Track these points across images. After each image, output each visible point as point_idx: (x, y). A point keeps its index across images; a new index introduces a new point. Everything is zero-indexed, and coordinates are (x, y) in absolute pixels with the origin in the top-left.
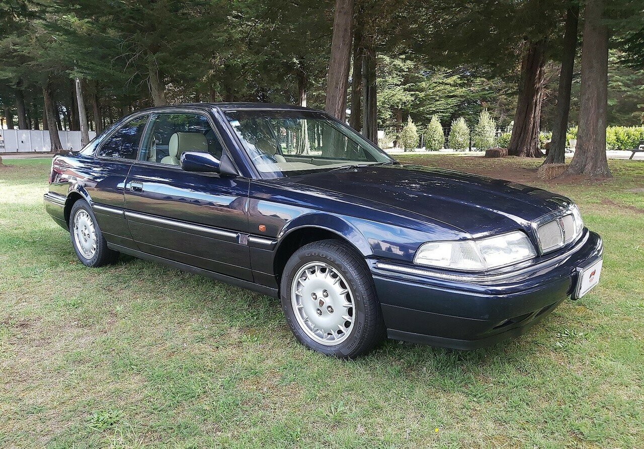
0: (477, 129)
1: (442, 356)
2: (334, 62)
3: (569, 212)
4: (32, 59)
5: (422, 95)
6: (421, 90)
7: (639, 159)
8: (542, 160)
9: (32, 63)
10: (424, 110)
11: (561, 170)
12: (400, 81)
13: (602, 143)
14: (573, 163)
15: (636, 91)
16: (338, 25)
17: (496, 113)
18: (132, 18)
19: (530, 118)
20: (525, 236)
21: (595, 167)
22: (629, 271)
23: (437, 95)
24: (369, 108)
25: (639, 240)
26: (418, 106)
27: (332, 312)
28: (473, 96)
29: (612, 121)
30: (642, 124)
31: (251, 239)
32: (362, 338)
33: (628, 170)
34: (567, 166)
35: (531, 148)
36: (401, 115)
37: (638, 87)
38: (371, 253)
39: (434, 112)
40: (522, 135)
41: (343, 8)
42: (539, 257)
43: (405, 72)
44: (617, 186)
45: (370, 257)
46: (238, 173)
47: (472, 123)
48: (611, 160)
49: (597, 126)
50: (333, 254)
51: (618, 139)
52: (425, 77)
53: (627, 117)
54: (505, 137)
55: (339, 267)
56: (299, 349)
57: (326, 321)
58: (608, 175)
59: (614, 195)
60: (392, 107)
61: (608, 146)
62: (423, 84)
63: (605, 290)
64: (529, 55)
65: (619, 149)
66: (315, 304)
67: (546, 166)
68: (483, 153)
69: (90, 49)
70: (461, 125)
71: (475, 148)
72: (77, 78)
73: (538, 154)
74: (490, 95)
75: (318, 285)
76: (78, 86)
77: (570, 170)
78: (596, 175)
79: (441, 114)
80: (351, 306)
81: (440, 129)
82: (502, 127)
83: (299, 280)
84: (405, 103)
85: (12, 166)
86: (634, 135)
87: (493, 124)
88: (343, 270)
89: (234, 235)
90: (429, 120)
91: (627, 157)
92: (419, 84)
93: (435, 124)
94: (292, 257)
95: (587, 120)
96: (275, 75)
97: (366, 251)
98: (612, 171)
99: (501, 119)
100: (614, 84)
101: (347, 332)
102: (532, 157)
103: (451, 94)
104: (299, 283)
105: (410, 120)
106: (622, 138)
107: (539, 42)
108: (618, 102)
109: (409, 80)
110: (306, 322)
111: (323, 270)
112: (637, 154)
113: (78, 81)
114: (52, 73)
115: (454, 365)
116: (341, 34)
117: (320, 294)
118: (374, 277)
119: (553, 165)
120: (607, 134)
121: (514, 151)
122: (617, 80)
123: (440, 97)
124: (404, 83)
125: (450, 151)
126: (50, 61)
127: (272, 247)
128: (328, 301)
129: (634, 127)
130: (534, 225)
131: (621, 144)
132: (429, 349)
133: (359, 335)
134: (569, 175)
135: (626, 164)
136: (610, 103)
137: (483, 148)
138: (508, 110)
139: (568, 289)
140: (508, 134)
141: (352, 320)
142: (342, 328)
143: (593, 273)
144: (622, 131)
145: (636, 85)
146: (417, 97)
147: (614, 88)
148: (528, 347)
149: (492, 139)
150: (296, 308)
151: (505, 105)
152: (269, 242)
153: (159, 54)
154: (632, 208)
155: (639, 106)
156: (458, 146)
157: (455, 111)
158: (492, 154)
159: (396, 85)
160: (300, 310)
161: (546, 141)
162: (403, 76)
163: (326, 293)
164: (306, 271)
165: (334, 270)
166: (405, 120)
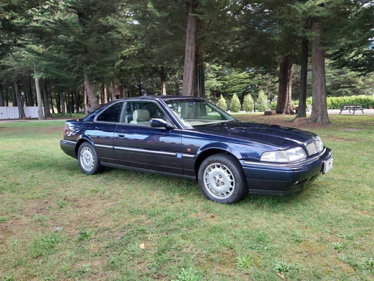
0: (258, 100)
1: (271, 201)
2: (186, 69)
3: (317, 139)
4: (9, 67)
5: (227, 82)
6: (226, 80)
7: (344, 114)
8: (294, 116)
9: (9, 69)
10: (228, 90)
11: (305, 121)
12: (215, 75)
13: (325, 107)
14: (311, 117)
15: (339, 78)
16: (188, 51)
17: (266, 91)
18: (75, 46)
19: (286, 94)
20: (302, 149)
21: (322, 119)
22: (344, 166)
23: (234, 83)
24: (201, 91)
25: (347, 153)
26: (225, 88)
27: (224, 184)
28: (254, 83)
29: (328, 94)
30: (344, 95)
31: (184, 155)
32: (238, 194)
33: (339, 120)
34: (308, 119)
35: (288, 110)
36: (216, 94)
37: (340, 76)
38: (241, 158)
39: (234, 92)
40: (283, 103)
41: (190, 42)
42: (308, 157)
43: (217, 70)
44: (334, 128)
45: (241, 159)
46: (175, 127)
47: (255, 97)
48: (330, 115)
49: (322, 98)
50: (224, 159)
51: (332, 103)
52: (227, 73)
53: (336, 91)
54: (273, 104)
55: (226, 165)
56: (209, 202)
57: (221, 188)
58: (329, 123)
59: (333, 133)
60: (211, 89)
61: (328, 107)
62: (227, 77)
63: (334, 175)
64: (283, 62)
65: (334, 108)
66: (215, 182)
67: (297, 119)
68: (263, 113)
69: (51, 63)
70: (249, 98)
71: (257, 110)
72: (36, 77)
73: (292, 113)
74: (262, 82)
75: (216, 173)
76: (37, 82)
77: (310, 121)
78: (323, 123)
79: (237, 92)
80: (232, 181)
81: (238, 100)
82: (271, 99)
83: (207, 172)
84: (218, 87)
85: (5, 127)
86: (340, 101)
87: (266, 97)
88: (229, 165)
89: (175, 154)
90: (232, 96)
91: (338, 113)
92: (225, 77)
93: (235, 97)
94: (204, 162)
95: (317, 95)
96: (147, 74)
97: (239, 157)
98: (331, 121)
99: (270, 94)
100: (328, 75)
101: (231, 193)
102: (289, 114)
103: (242, 82)
104: (207, 173)
105: (222, 96)
106: (334, 103)
107: (289, 56)
108: (330, 84)
109: (219, 75)
110: (211, 190)
111: (219, 167)
112: (343, 111)
113: (37, 79)
114: (22, 75)
115: (277, 204)
116: (190, 55)
117: (218, 177)
118: (243, 167)
119: (301, 118)
120: (327, 102)
121: (279, 111)
122: (330, 72)
123: (237, 84)
124: (217, 77)
125: (244, 112)
126: (21, 68)
127: (194, 158)
128: (221, 180)
129: (340, 97)
130: (305, 144)
131: (334, 106)
132: (264, 198)
133: (237, 193)
134: (309, 123)
135: (338, 116)
136: (327, 84)
137: (262, 110)
138: (273, 90)
139: (320, 169)
140: (275, 102)
141: (233, 187)
142: (229, 191)
143: (330, 163)
144: (334, 99)
145: (339, 75)
146: (224, 84)
147: (328, 77)
148: (305, 197)
149: (266, 105)
150: (205, 184)
151: (271, 87)
152: (193, 156)
153: (91, 66)
154: (343, 139)
155: (341, 86)
156: (248, 110)
157: (245, 91)
158: (268, 113)
159: (213, 78)
160: (208, 185)
161: (295, 106)
162: (216, 73)
163: (220, 176)
164: (211, 167)
165: (224, 166)
166: (218, 96)
